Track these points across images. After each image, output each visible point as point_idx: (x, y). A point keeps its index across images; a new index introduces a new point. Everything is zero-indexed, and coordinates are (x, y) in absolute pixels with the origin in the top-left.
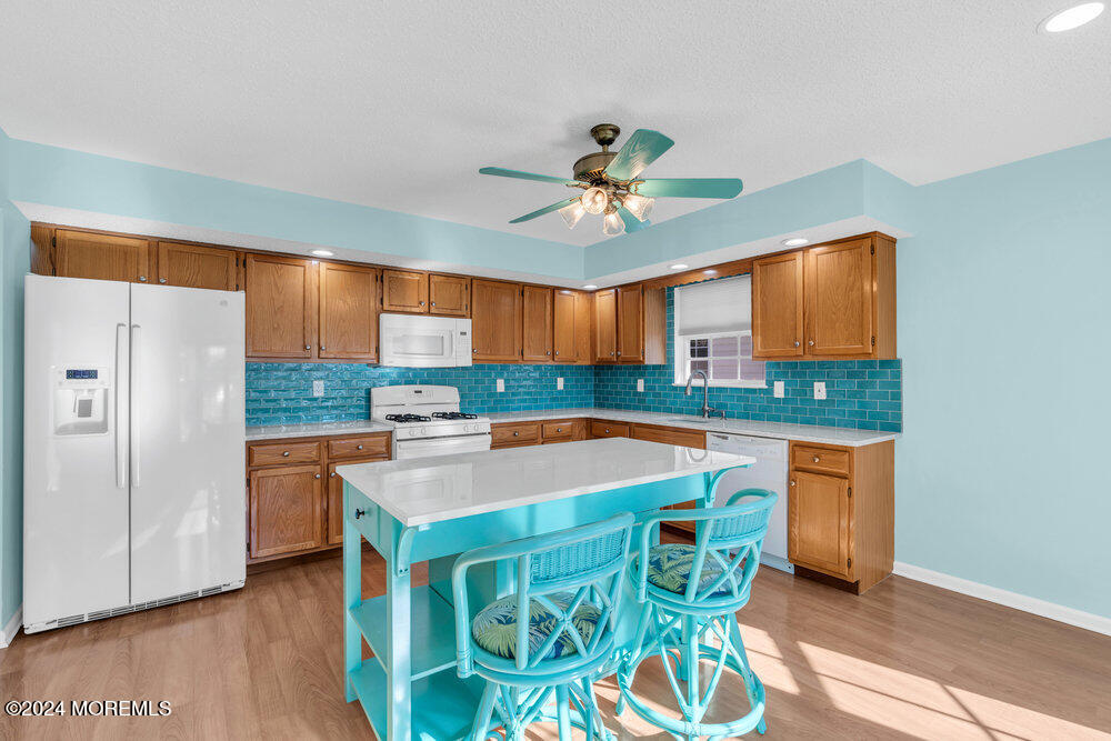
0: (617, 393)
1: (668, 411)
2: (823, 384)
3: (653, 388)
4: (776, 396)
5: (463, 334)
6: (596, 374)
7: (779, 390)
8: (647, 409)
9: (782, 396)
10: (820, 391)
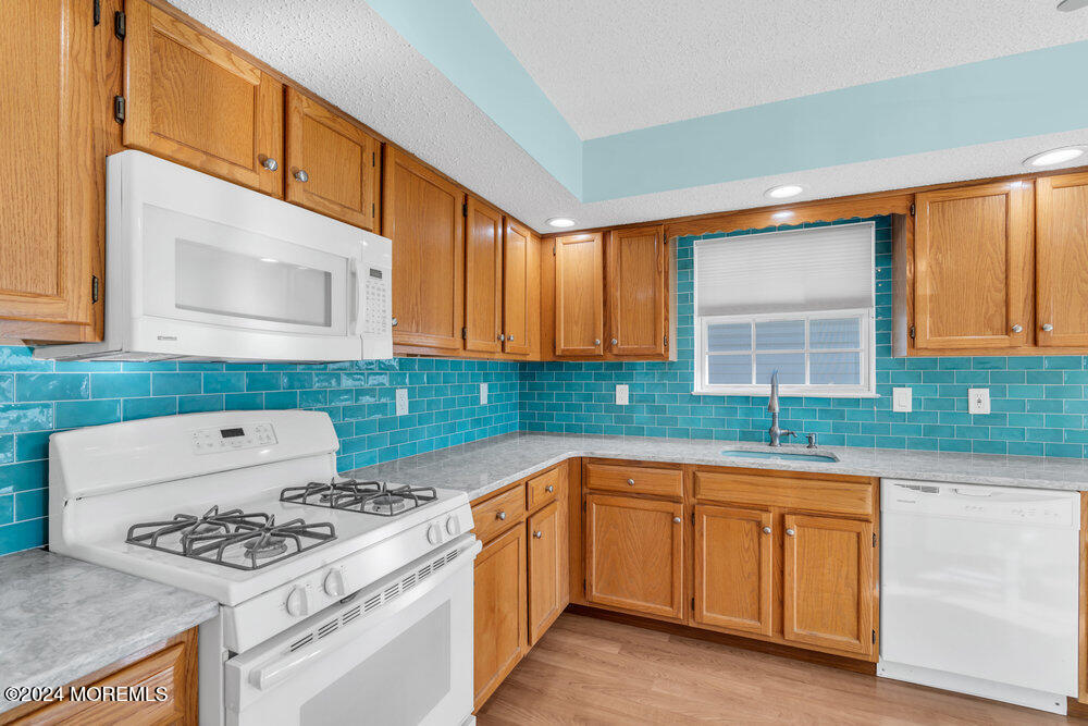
0: (569, 407)
1: (683, 434)
2: (986, 392)
3: (649, 399)
4: (896, 409)
5: (376, 273)
6: (523, 377)
7: (903, 400)
8: (637, 432)
9: (909, 409)
10: (980, 401)
